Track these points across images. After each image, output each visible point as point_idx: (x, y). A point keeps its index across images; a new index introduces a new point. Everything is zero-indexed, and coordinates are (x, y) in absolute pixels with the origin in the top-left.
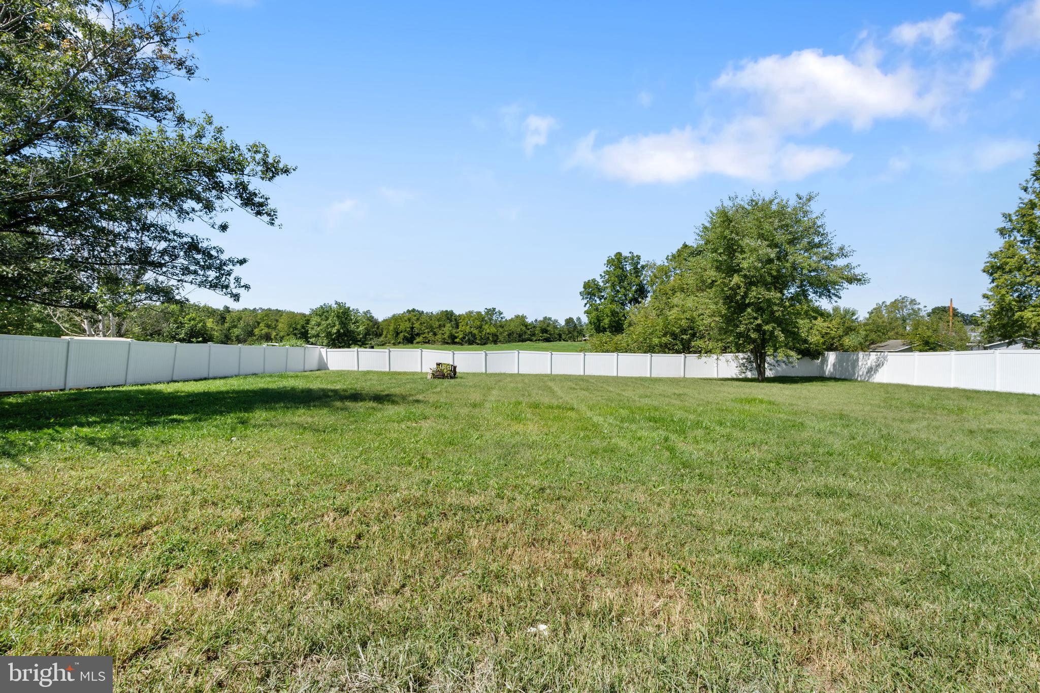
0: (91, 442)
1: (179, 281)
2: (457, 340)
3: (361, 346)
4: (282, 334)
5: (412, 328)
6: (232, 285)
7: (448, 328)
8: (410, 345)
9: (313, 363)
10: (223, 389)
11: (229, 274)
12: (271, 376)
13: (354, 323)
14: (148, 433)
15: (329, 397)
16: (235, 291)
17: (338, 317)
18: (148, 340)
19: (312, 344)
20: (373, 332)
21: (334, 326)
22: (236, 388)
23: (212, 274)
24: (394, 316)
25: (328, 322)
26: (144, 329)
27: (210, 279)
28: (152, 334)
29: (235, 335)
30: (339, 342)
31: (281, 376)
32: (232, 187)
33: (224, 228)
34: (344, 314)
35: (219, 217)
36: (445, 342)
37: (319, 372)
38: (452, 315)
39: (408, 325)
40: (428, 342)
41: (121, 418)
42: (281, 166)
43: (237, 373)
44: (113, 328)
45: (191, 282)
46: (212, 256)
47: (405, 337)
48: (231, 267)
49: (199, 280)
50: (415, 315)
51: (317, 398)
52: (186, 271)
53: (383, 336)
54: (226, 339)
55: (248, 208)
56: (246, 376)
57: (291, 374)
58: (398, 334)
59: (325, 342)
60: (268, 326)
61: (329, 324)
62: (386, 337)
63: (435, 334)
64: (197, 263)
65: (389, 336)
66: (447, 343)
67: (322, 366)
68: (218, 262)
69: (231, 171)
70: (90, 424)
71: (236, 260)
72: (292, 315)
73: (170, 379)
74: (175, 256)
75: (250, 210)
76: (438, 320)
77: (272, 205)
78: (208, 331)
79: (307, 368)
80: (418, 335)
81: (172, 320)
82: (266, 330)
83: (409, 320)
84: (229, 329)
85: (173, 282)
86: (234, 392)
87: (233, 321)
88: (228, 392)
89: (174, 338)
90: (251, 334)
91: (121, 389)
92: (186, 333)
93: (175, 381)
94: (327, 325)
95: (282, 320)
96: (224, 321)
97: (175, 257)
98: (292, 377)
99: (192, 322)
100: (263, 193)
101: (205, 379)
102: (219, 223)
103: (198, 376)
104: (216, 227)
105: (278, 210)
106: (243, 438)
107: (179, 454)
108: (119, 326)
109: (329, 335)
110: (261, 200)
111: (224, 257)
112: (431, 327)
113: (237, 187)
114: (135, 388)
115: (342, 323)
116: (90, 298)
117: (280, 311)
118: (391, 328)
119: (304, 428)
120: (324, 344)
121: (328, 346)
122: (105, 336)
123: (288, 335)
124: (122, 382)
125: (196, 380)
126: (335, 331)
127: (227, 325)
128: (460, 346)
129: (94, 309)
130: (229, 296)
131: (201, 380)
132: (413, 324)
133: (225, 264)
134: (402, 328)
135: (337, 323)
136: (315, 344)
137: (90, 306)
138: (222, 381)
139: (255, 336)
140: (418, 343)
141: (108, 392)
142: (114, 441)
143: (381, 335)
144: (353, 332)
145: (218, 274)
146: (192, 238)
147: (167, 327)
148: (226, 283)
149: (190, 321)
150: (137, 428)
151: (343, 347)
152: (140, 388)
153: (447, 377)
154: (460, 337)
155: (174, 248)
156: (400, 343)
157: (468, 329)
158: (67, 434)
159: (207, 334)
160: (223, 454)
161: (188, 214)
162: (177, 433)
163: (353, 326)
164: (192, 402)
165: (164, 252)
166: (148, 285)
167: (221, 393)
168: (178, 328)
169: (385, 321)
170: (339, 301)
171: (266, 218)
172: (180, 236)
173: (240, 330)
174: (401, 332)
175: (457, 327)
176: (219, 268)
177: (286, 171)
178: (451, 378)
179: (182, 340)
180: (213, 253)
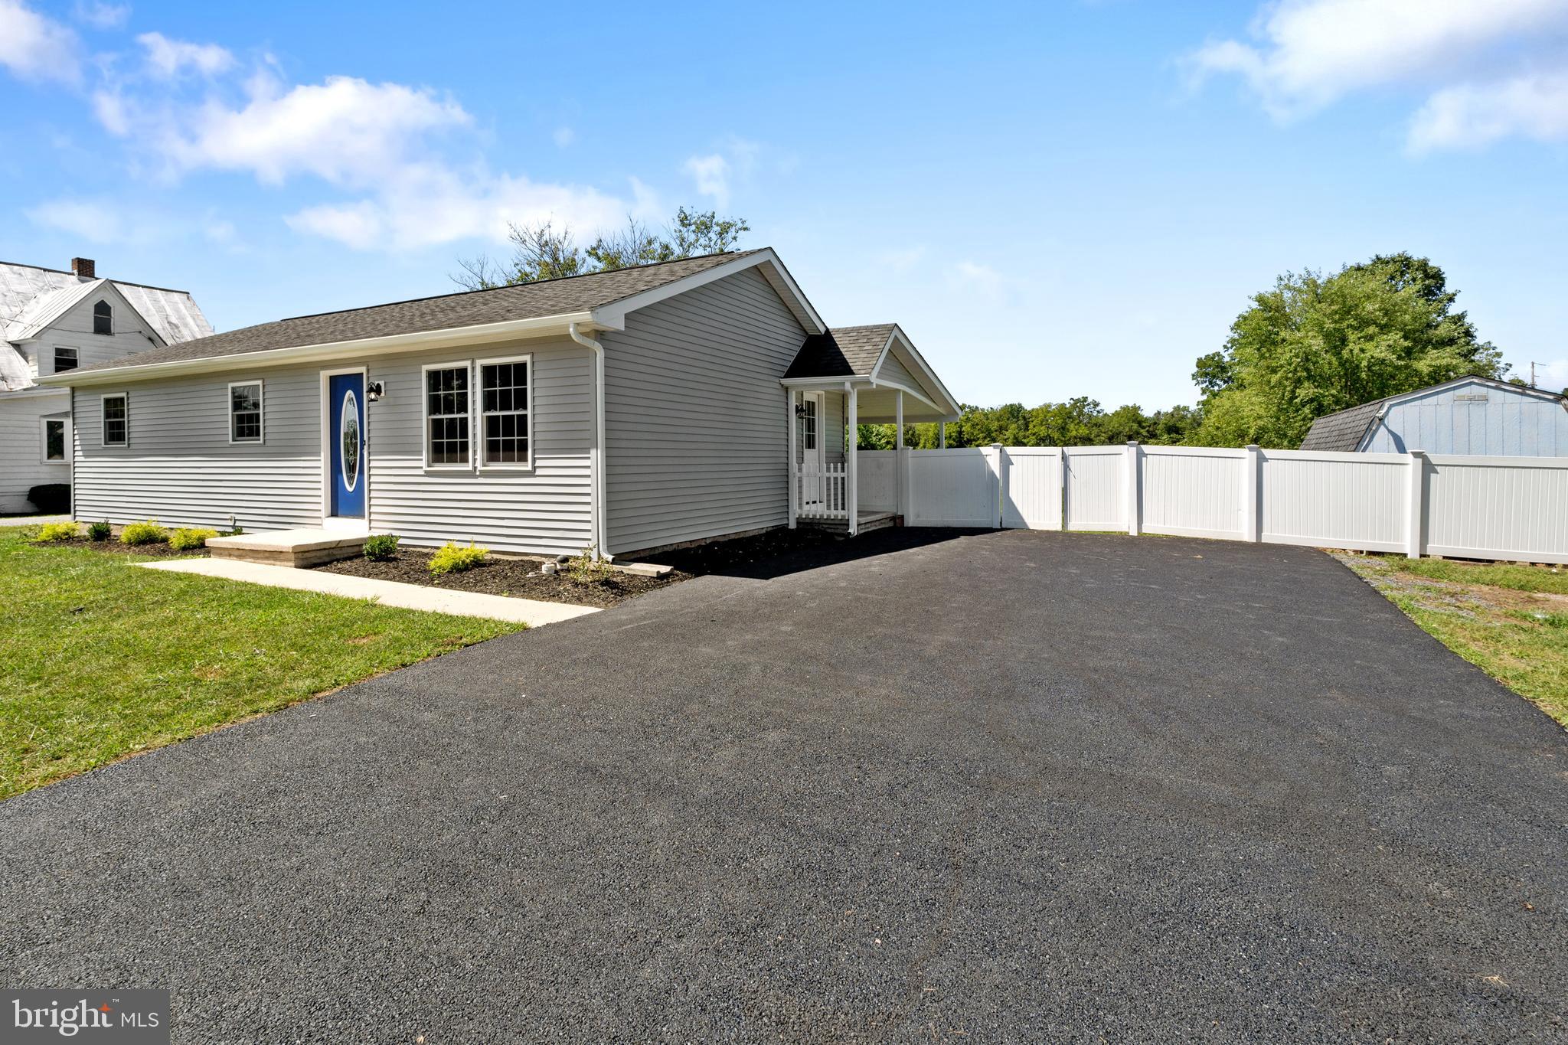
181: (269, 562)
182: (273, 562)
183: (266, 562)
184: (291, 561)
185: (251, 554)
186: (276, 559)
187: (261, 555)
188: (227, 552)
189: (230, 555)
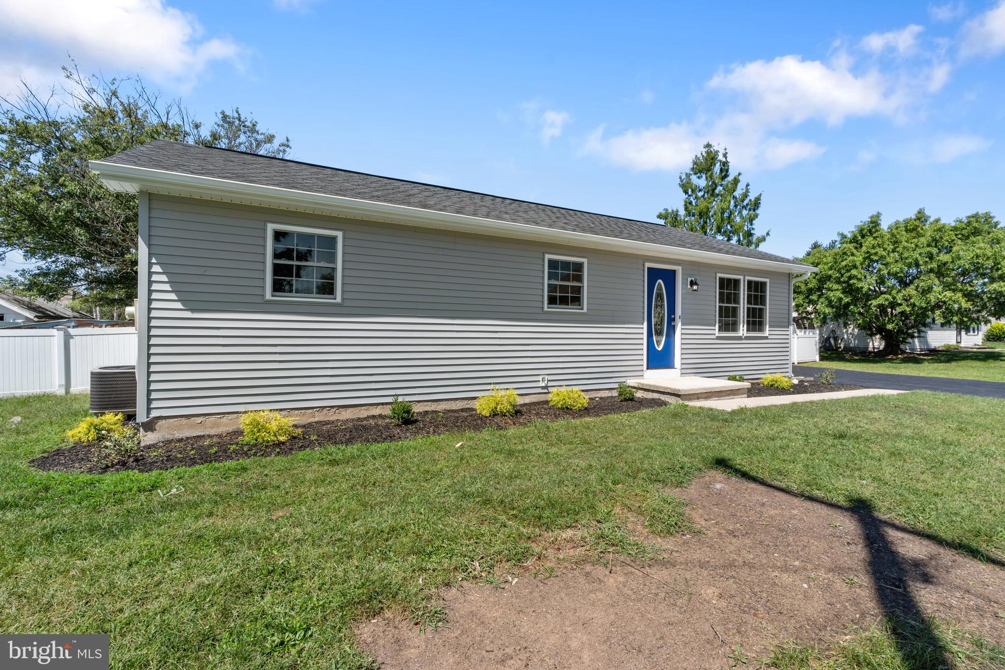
181: (730, 397)
182: (733, 397)
183: (727, 398)
184: (744, 394)
185: (716, 394)
186: (735, 395)
187: (724, 394)
188: (696, 397)
189: (698, 398)
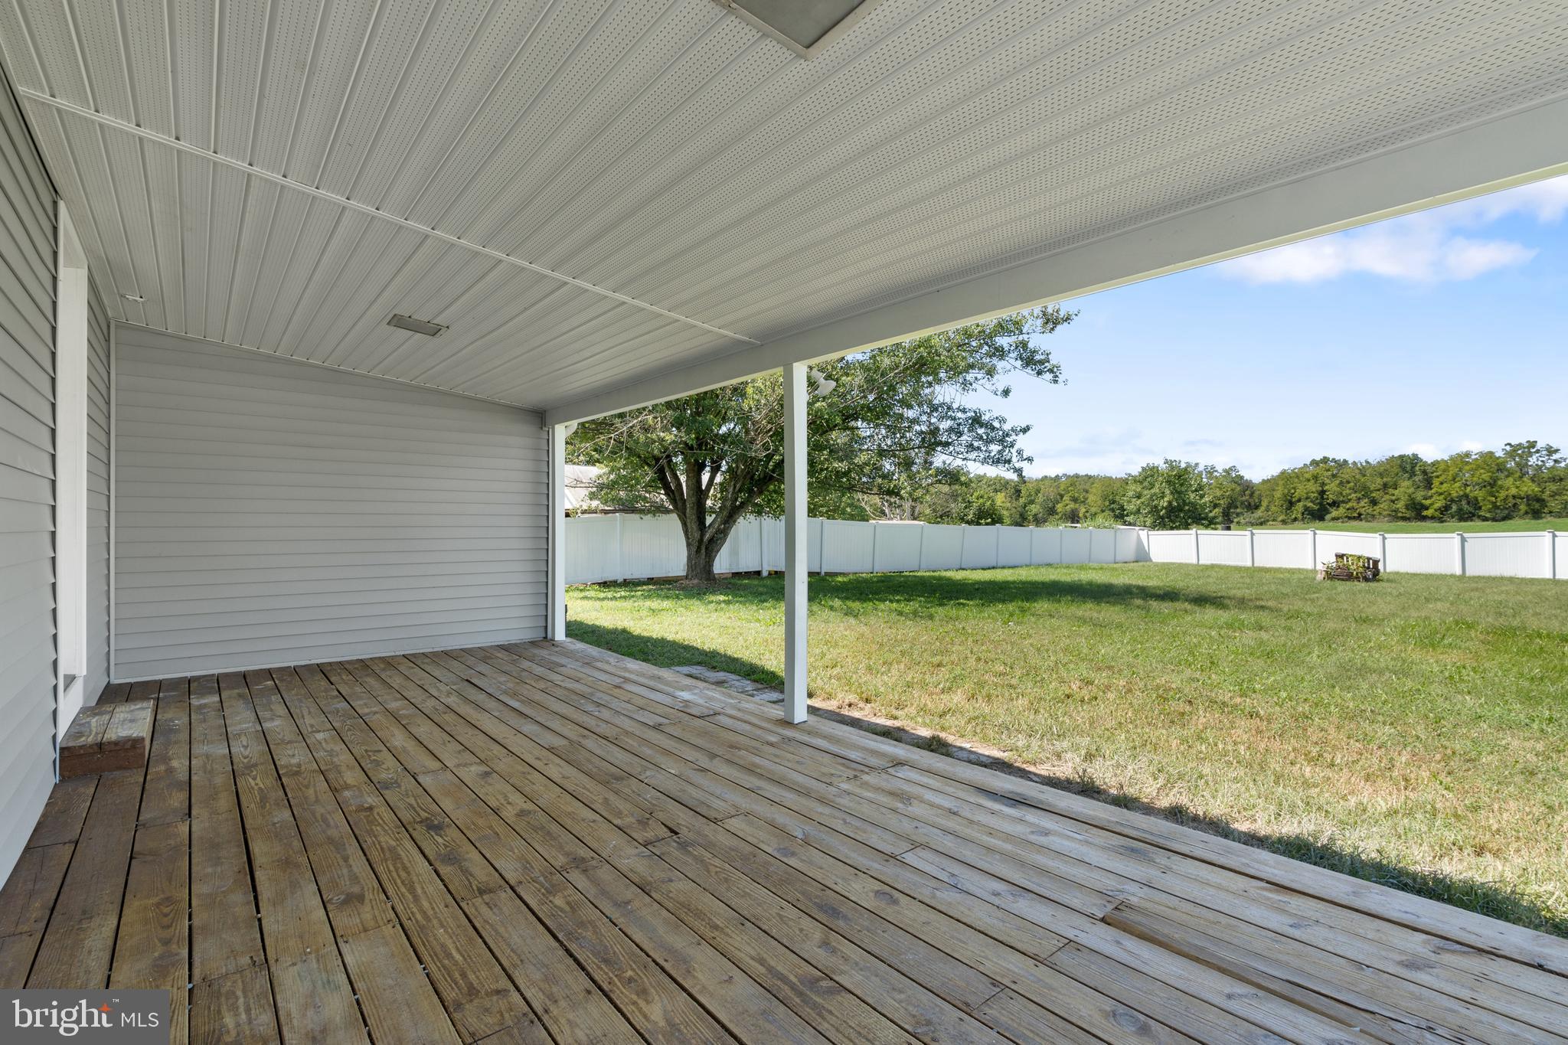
0: (900, 613)
1: (964, 459)
2: (1429, 513)
3: (1207, 527)
4: (1093, 510)
5: (1322, 493)
6: (1014, 459)
7: (1405, 488)
8: (1318, 524)
9: (1127, 550)
10: (1010, 579)
11: (1012, 446)
12: (1068, 567)
13: (1196, 491)
14: (940, 612)
15: (1131, 593)
16: (1017, 465)
17: (1169, 482)
18: (938, 523)
19: (1130, 524)
20: (1242, 503)
21: (1163, 497)
22: (1023, 578)
23: (995, 448)
24: (1283, 473)
25: (1153, 491)
26: (934, 511)
27: (992, 454)
28: (942, 516)
29: (1033, 513)
30: (1171, 521)
31: (1081, 568)
32: (1012, 348)
33: (1006, 392)
34: (1179, 478)
35: (1001, 381)
36: (1396, 517)
37: (1135, 564)
38: (1413, 466)
39: (1313, 487)
40: (1359, 517)
41: (919, 599)
42: (1062, 314)
43: (1028, 563)
44: (907, 513)
45: (975, 460)
46: (994, 428)
47: (1306, 509)
48: (1014, 437)
49: (982, 456)
50: (1327, 469)
51: (1114, 594)
52: (971, 447)
53: (1262, 508)
54: (1021, 520)
55: (1029, 370)
56: (1039, 566)
57: (1095, 565)
58: (1291, 504)
59: (1149, 521)
60: (1075, 500)
61: (1155, 494)
62: (1267, 510)
63: (1374, 502)
64: (981, 438)
65: (1273, 508)
66: (1404, 519)
67: (1142, 556)
68: (1001, 433)
69: (1010, 333)
70: (898, 601)
71: (1018, 429)
72: (1108, 481)
73: (958, 567)
74: (960, 432)
75: (1030, 372)
76: (1381, 475)
77: (1054, 360)
78: (996, 510)
79: (1118, 558)
80: (1335, 504)
81: (960, 499)
82: (1072, 505)
83: (1316, 478)
84: (1025, 506)
85: (959, 462)
86: (1023, 583)
87: (1030, 495)
88: (1014, 582)
89: (962, 520)
90: (1052, 511)
91: (916, 574)
92: (974, 514)
93: (963, 569)
94: (1152, 496)
95: (1094, 490)
96: (1019, 496)
97: (960, 434)
98: (1094, 569)
99: (981, 500)
100: (1043, 348)
101: (994, 568)
102: (1001, 389)
103: (986, 565)
104: (999, 393)
105: (1061, 364)
106: (1018, 623)
107: (964, 628)
108: (913, 508)
109: (1155, 510)
110: (1043, 357)
111: (1007, 427)
112: (1365, 488)
113: (1017, 347)
114: (928, 574)
115: (1176, 492)
116: (895, 486)
117: (1090, 477)
118: (1278, 494)
119: (1083, 621)
120: (1148, 524)
121: (1153, 527)
122: (901, 519)
123: (1103, 511)
124: (916, 568)
125: (983, 569)
126: (1165, 504)
127: (1022, 501)
128: (1437, 525)
129: (897, 494)
130: (1012, 471)
131: (989, 568)
132: (1323, 484)
133: (1007, 435)
134: (1300, 492)
135: (1167, 492)
136: (1135, 525)
137: (894, 492)
138: (1011, 571)
139: (1057, 514)
140: (1334, 519)
141: (905, 576)
142: (915, 613)
143: (1257, 507)
144: (1194, 505)
145: (1001, 448)
146: (975, 412)
147: (955, 508)
148: (1008, 458)
149: (978, 499)
150: (931, 607)
151: (1177, 528)
152: (934, 574)
153: (1357, 578)
154: (1438, 505)
155: (959, 425)
156: (1295, 519)
157: (1456, 490)
158: (882, 606)
159: (995, 515)
160: (998, 633)
161: (971, 384)
162: (962, 613)
163: (1192, 496)
164: (978, 589)
165: (951, 430)
166: (938, 468)
167: (1007, 582)
168: (966, 507)
169: (1264, 482)
170: (1171, 457)
171: (1049, 376)
172: (964, 411)
173: (1038, 507)
174: (1299, 500)
175: (1429, 485)
176: (1001, 441)
177: (1067, 319)
178: (1366, 579)
179: (969, 523)
180: (996, 424)
